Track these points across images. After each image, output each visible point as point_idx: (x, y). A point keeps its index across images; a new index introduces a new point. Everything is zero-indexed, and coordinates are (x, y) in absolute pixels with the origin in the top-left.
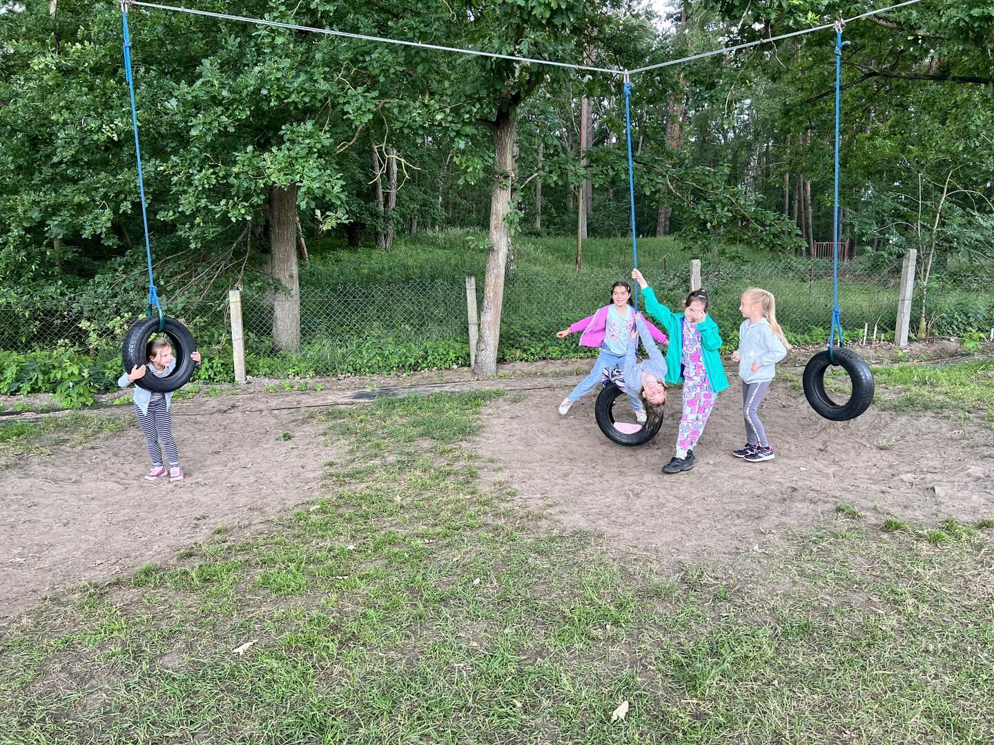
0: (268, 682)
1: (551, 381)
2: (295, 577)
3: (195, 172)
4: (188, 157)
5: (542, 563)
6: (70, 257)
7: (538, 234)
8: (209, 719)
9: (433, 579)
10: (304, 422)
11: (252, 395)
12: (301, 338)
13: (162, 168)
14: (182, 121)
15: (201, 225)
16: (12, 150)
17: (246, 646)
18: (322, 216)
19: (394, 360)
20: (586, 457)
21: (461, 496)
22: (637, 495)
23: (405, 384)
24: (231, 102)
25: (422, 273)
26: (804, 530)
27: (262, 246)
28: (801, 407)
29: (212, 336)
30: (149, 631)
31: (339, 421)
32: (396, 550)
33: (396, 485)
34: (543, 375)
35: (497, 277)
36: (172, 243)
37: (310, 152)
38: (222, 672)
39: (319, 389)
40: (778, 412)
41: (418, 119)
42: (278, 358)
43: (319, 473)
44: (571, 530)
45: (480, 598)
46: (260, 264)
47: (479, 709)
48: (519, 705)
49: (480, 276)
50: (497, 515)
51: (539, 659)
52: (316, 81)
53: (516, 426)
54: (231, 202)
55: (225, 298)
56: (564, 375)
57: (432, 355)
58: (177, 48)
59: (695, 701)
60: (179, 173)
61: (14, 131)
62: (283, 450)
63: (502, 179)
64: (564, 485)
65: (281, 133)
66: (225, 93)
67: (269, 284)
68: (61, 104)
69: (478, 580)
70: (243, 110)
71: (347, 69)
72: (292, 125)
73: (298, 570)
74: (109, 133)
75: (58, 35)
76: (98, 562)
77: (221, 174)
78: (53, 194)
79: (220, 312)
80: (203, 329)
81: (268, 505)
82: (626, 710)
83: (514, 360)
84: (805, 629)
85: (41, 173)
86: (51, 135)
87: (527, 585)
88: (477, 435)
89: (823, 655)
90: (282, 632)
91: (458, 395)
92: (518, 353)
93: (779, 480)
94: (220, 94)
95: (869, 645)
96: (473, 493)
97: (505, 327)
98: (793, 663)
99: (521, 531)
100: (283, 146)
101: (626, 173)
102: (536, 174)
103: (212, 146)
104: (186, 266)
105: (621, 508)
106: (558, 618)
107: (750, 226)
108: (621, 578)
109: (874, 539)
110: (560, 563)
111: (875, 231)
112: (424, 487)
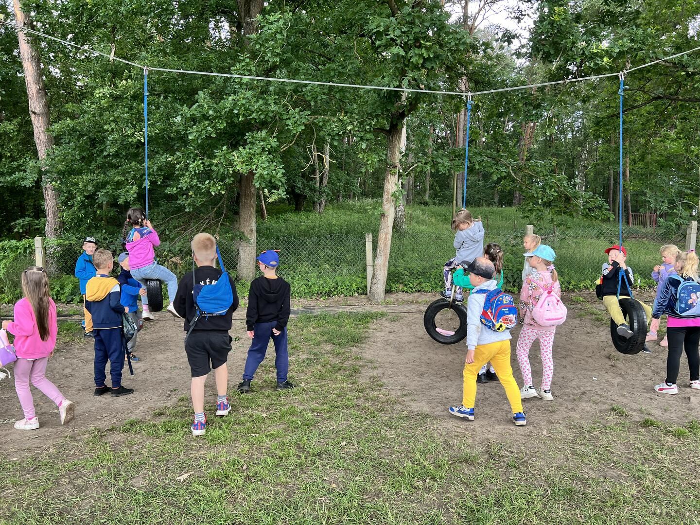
0: (196, 500)
1: (422, 307)
2: (224, 433)
3: (190, 162)
4: (187, 152)
5: (391, 434)
6: (112, 214)
7: (426, 204)
8: (154, 521)
9: (314, 440)
13: (170, 159)
14: (183, 130)
15: (193, 196)
16: (79, 147)
17: (186, 476)
18: (268, 192)
19: (315, 289)
20: (440, 363)
21: (345, 385)
23: (320, 306)
24: (214, 118)
25: (341, 230)
26: (583, 422)
27: (234, 210)
28: (601, 333)
30: (126, 462)
32: (294, 419)
33: (303, 375)
34: (417, 302)
35: (387, 234)
36: (176, 207)
37: (263, 151)
40: (584, 337)
41: (335, 129)
44: (416, 413)
45: (343, 455)
46: (232, 222)
49: (375, 233)
50: (367, 400)
51: (376, 499)
52: (269, 105)
53: (392, 338)
54: (212, 182)
57: (341, 286)
58: (185, 84)
60: (180, 163)
61: (82, 135)
63: (392, 168)
64: (419, 381)
65: (246, 137)
66: (211, 112)
67: (236, 236)
68: (111, 119)
69: (344, 443)
70: (222, 123)
71: (291, 96)
72: (253, 133)
73: (227, 428)
74: (138, 137)
75: (114, 74)
76: (104, 415)
77: (206, 164)
78: (102, 175)
83: (397, 291)
84: (569, 492)
85: (96, 162)
86: (104, 138)
87: (377, 449)
88: (363, 343)
89: (577, 512)
90: (210, 469)
91: (354, 314)
92: (401, 287)
93: (574, 386)
94: (208, 113)
95: (613, 506)
96: (353, 383)
97: (392, 268)
98: (555, 516)
99: (381, 411)
100: (246, 147)
101: (479, 164)
102: (416, 165)
103: (202, 146)
104: (183, 223)
105: (456, 400)
106: (395, 472)
107: (571, 203)
108: (444, 448)
109: (634, 432)
110: (403, 435)
111: (665, 207)
112: (321, 377)
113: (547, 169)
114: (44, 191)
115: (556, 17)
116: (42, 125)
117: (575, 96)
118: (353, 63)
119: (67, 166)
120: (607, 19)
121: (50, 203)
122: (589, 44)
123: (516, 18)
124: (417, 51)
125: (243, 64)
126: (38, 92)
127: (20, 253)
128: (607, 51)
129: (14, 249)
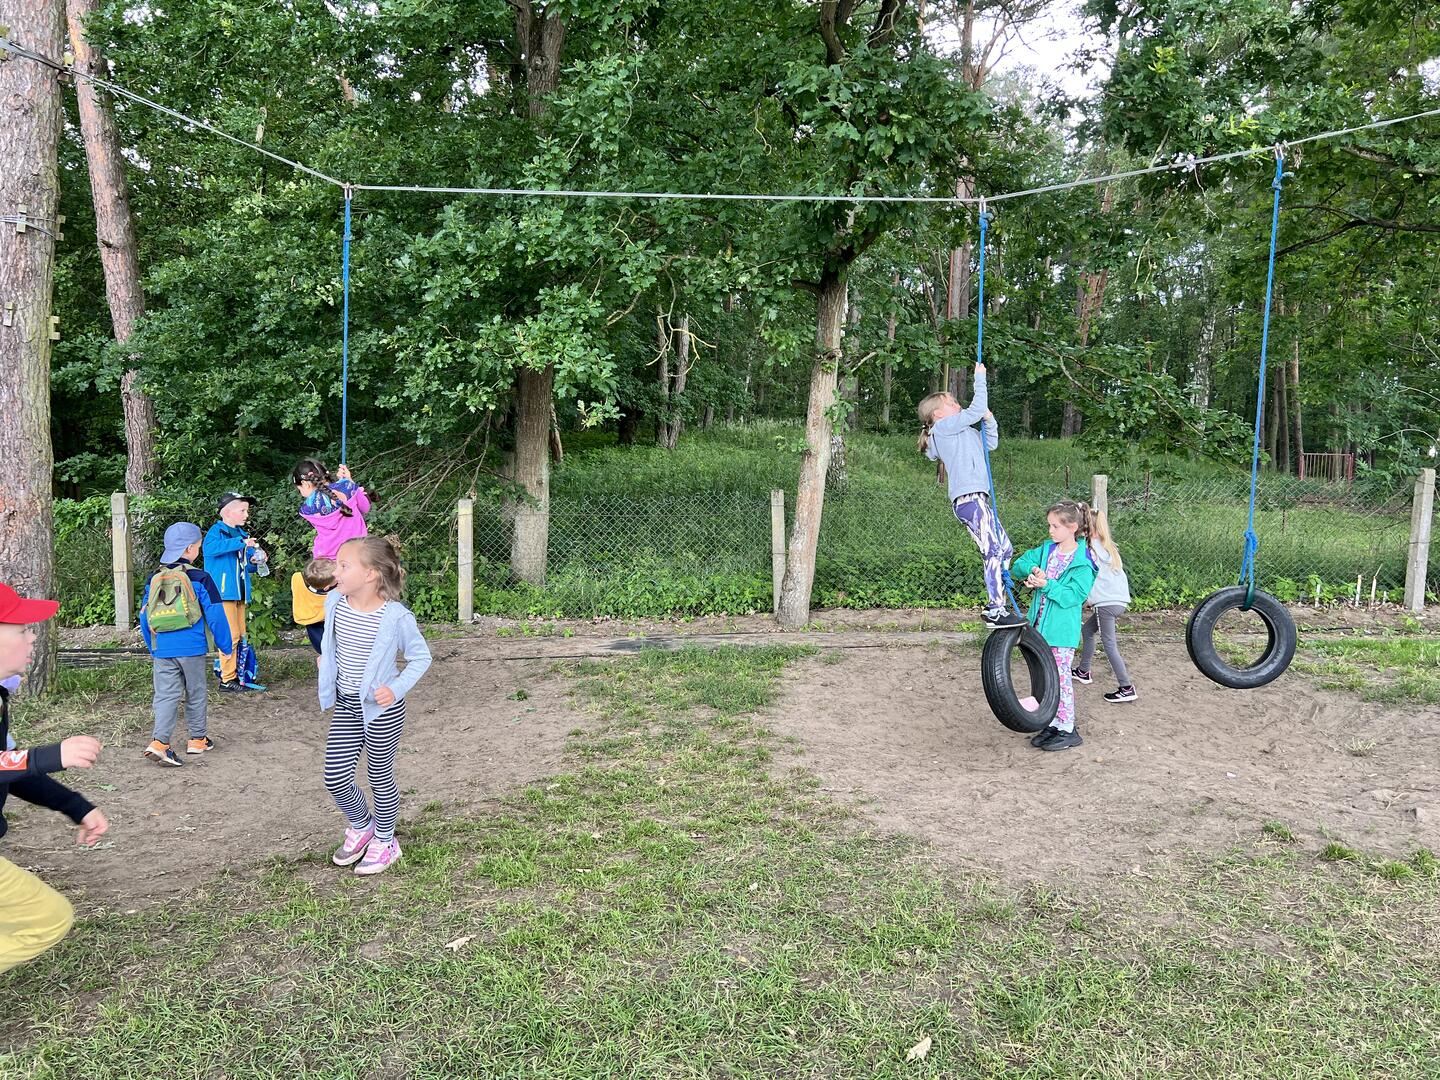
0: (487, 983)
1: (885, 638)
2: (524, 866)
3: (426, 346)
4: (418, 327)
5: (844, 871)
6: (259, 450)
7: (884, 431)
8: (415, 1018)
9: (698, 880)
10: (545, 677)
11: (479, 640)
12: (549, 565)
13: (385, 341)
14: (413, 283)
15: (431, 413)
16: (204, 314)
17: (462, 941)
18: (585, 407)
19: (669, 600)
20: (925, 745)
21: (744, 783)
22: (988, 797)
23: (681, 633)
24: (477, 261)
25: (715, 482)
26: (1210, 852)
27: (504, 441)
29: (433, 559)
30: (347, 916)
31: (591, 678)
32: (653, 843)
33: (660, 764)
34: (874, 628)
35: (814, 490)
36: (389, 435)
37: (574, 323)
38: (432, 968)
39: (567, 635)
40: (1208, 696)
41: (715, 281)
42: (516, 591)
43: (560, 744)
44: (887, 834)
45: (756, 907)
46: (500, 465)
47: (741, 1034)
48: (793, 1032)
49: (791, 487)
50: (790, 810)
51: (823, 983)
52: (585, 233)
53: (829, 697)
54: (470, 386)
55: (452, 509)
56: (905, 630)
57: (721, 594)
59: (1019, 1046)
60: (406, 348)
61: (207, 290)
62: (516, 712)
63: (825, 360)
64: (887, 779)
65: (538, 298)
66: (470, 249)
67: (510, 492)
68: (267, 259)
69: (755, 885)
70: (492, 270)
71: (628, 216)
72: (551, 288)
73: (528, 858)
74: (323, 295)
76: (284, 836)
77: (458, 351)
78: (249, 372)
79: (445, 526)
80: (421, 549)
81: (493, 781)
82: (928, 1048)
83: (834, 606)
84: (1184, 974)
85: (236, 344)
86: (250, 295)
87: (819, 896)
88: (772, 705)
89: (1201, 1006)
90: (505, 928)
91: (751, 650)
92: (841, 596)
93: (1191, 787)
94: (463, 250)
95: (1267, 998)
96: (760, 780)
97: (824, 561)
98: (1159, 1013)
99: (819, 831)
100: (539, 316)
101: (1000, 353)
102: (873, 354)
103: (450, 315)
104: (404, 466)
105: (962, 812)
106: (855, 937)
107: (1184, 429)
108: (945, 895)
109: (1306, 869)
110: (866, 872)
111: (1373, 440)
112: (697, 769)
113: (1135, 361)
114: (124, 400)
115: (1158, 65)
116: (123, 269)
117: (1193, 219)
118: (753, 151)
119: (181, 352)
120: (1257, 70)
121: (135, 427)
122: (1221, 119)
123: (1078, 65)
124: (882, 131)
125: (547, 157)
126: (115, 203)
127: (81, 525)
128: (1257, 132)
129: (69, 517)
